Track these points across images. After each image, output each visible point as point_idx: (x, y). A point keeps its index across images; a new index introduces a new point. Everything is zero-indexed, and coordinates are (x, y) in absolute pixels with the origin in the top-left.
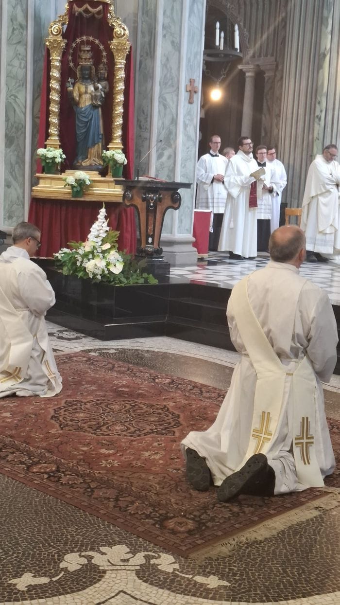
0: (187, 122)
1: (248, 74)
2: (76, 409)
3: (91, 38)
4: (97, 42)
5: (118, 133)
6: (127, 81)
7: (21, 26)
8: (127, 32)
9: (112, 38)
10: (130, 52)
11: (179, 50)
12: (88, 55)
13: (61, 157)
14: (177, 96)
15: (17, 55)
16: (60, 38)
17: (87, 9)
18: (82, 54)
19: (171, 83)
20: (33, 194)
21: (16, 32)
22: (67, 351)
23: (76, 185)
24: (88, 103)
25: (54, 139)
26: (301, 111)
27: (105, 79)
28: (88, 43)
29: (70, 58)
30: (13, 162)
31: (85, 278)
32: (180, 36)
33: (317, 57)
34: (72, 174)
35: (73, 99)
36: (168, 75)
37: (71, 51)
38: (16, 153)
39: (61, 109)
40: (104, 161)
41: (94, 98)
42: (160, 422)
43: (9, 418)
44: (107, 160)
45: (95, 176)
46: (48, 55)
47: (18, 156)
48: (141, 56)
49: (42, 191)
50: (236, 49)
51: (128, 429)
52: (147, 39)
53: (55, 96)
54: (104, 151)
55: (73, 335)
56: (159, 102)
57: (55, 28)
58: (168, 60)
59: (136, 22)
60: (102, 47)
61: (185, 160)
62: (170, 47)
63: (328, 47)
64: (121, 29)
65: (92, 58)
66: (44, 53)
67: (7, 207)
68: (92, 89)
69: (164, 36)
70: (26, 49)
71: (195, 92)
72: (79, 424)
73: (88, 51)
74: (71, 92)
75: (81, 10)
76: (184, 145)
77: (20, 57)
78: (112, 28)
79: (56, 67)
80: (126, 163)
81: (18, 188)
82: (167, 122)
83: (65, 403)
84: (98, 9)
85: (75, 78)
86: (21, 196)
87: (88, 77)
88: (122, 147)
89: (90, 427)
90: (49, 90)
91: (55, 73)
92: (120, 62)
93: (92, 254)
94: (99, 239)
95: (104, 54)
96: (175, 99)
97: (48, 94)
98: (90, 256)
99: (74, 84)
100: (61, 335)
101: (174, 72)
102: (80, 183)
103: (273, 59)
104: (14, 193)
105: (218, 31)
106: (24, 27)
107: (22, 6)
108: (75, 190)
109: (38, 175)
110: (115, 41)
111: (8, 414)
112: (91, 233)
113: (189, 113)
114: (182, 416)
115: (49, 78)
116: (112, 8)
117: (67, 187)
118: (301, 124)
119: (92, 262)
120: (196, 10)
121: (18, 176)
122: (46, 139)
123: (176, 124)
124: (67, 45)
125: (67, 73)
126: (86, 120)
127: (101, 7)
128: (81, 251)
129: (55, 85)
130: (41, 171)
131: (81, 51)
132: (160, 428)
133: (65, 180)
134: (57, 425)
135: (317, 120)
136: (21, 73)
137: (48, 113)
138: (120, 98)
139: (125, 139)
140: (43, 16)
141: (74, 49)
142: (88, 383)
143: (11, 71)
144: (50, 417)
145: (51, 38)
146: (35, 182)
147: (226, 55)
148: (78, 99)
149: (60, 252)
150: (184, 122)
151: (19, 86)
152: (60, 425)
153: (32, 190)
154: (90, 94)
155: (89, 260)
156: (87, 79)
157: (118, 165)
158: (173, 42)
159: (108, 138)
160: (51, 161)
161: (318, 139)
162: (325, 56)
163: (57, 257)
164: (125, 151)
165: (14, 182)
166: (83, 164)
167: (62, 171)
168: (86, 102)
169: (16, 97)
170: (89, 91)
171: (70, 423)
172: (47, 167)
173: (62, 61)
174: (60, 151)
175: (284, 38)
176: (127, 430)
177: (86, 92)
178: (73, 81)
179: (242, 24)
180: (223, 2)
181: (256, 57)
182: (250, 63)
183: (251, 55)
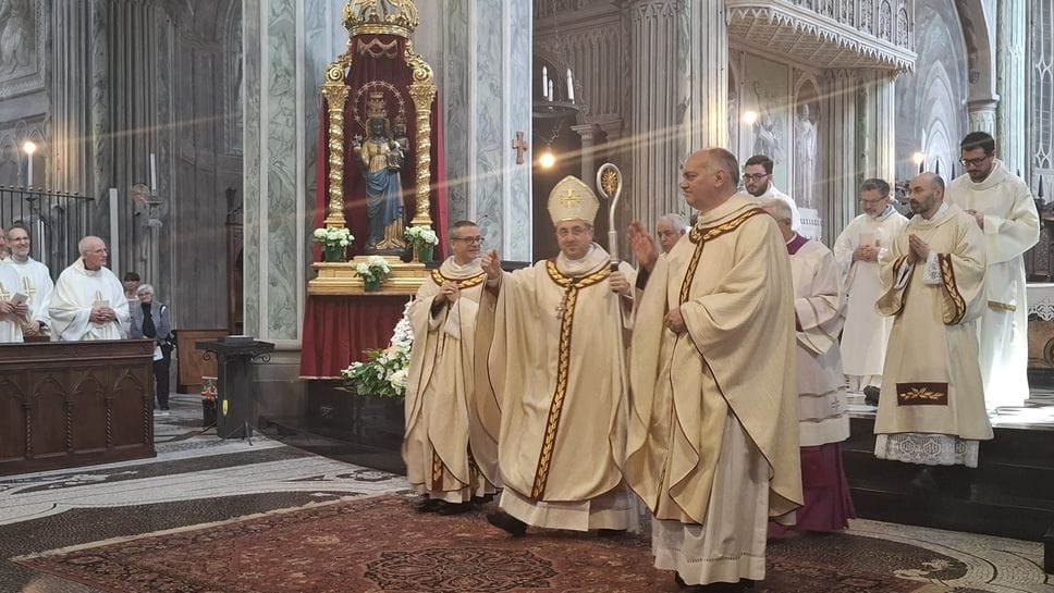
0: (516, 188)
1: (584, 137)
2: (399, 562)
3: (383, 83)
4: (391, 87)
5: (426, 204)
6: (434, 136)
7: (288, 73)
8: (431, 73)
9: (411, 82)
10: (436, 99)
11: (500, 95)
12: (381, 105)
13: (348, 239)
14: (502, 154)
15: (282, 111)
16: (342, 84)
17: (376, 45)
18: (371, 103)
19: (493, 137)
20: (309, 290)
21: (280, 80)
22: (372, 494)
23: (370, 274)
24: (382, 167)
25: (337, 215)
27: (403, 135)
28: (379, 89)
29: (355, 110)
30: (280, 251)
31: (390, 396)
32: (501, 78)
33: (674, 109)
34: (366, 261)
35: (362, 162)
36: (488, 128)
37: (356, 101)
38: (284, 239)
39: (345, 177)
40: (407, 241)
41: (389, 159)
42: (525, 571)
43: (302, 579)
44: (411, 239)
45: (396, 262)
46: (326, 106)
47: (286, 243)
48: (450, 106)
49: (322, 286)
50: (571, 101)
51: (481, 582)
52: (457, 84)
53: (337, 160)
54: (407, 228)
55: (377, 475)
56: (478, 163)
57: (333, 74)
58: (486, 108)
59: (441, 63)
60: (398, 94)
61: (515, 238)
62: (488, 93)
63: (688, 97)
64: (422, 69)
65: (386, 108)
66: (320, 106)
67: (272, 313)
68: (387, 148)
69: (480, 78)
70: (295, 102)
71: (525, 149)
72: (407, 581)
73: (380, 99)
74: (359, 153)
75: (367, 47)
76: (513, 218)
77: (287, 112)
78: (410, 70)
79: (337, 122)
80: (436, 243)
81: (288, 285)
82: (489, 189)
83: (382, 555)
84: (391, 45)
85: (364, 135)
86: (292, 296)
87: (379, 133)
88: (431, 222)
89: (424, 583)
90: (328, 152)
91: (336, 130)
92: (424, 112)
93: (399, 362)
94: (407, 343)
95: (401, 103)
96: (498, 159)
97: (327, 158)
98: (396, 366)
99: (362, 143)
100: (359, 476)
101: (495, 121)
102: (376, 270)
103: (617, 115)
104: (280, 294)
105: (545, 78)
106: (290, 73)
107: (287, 46)
108: (369, 280)
109: (315, 264)
110: (415, 85)
111: (300, 575)
112: (396, 335)
113: (518, 176)
114: (554, 562)
115: (327, 137)
116: (409, 43)
117: (357, 278)
118: (659, 195)
119: (399, 374)
120: (519, 45)
121: (287, 269)
122: (326, 216)
123: (502, 190)
124: (350, 92)
125: (351, 129)
126: (381, 189)
127: (395, 41)
128: (382, 361)
129: (336, 145)
130: (320, 259)
131: (369, 99)
132: (526, 579)
133: (354, 269)
134: (376, 584)
136: (288, 133)
137: (328, 182)
138: (425, 158)
139: (434, 211)
140: (316, 59)
141: (361, 99)
142: (411, 530)
143: (274, 132)
144: (363, 574)
145: (329, 84)
146: (312, 273)
147: (557, 109)
148: (368, 162)
149: (350, 367)
150: (512, 188)
151: (286, 150)
152: (380, 584)
153: (307, 285)
154: (385, 154)
155: (394, 371)
156: (379, 136)
157: (427, 246)
158: (492, 86)
159: (410, 211)
160: (333, 244)
162: (685, 107)
163: (346, 374)
164: (434, 227)
165: (280, 278)
166: (378, 248)
167: (350, 258)
168: (379, 166)
169: (280, 163)
170: (383, 152)
171: (394, 580)
172: (328, 252)
173: (343, 114)
174: (347, 231)
175: (631, 87)
176: (478, 585)
177: (379, 153)
178: (360, 138)
180: (546, 48)
181: (595, 115)
182: (586, 122)
183: (587, 112)
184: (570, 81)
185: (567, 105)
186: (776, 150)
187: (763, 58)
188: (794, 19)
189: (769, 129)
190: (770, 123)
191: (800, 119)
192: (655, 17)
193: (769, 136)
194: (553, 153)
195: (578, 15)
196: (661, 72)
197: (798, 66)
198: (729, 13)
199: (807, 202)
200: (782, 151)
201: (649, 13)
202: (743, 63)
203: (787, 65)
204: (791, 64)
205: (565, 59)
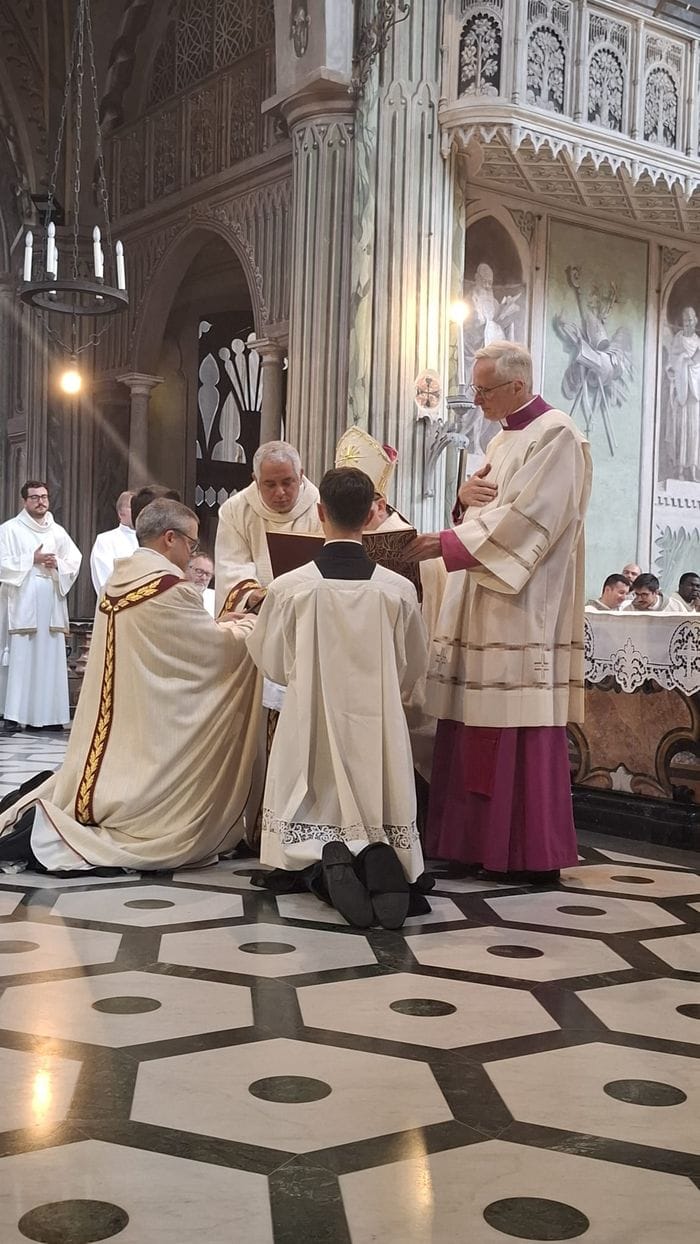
33: (343, 301)
63: (365, 280)
162: (358, 299)
179: (252, 258)
180: (224, 219)
181: (275, 323)
182: (265, 335)
183: (267, 318)
184: (97, 246)
185: (87, 286)
186: (616, 384)
187: (586, 227)
188: (574, 146)
189: (604, 347)
190: (602, 336)
191: (675, 333)
192: (316, 148)
193: (602, 360)
194: (81, 374)
195: (257, 161)
196: (323, 241)
197: (670, 243)
198: (445, 136)
199: (690, 469)
200: (629, 384)
201: (308, 141)
202: (541, 233)
203: (648, 242)
204: (655, 240)
205: (245, 235)
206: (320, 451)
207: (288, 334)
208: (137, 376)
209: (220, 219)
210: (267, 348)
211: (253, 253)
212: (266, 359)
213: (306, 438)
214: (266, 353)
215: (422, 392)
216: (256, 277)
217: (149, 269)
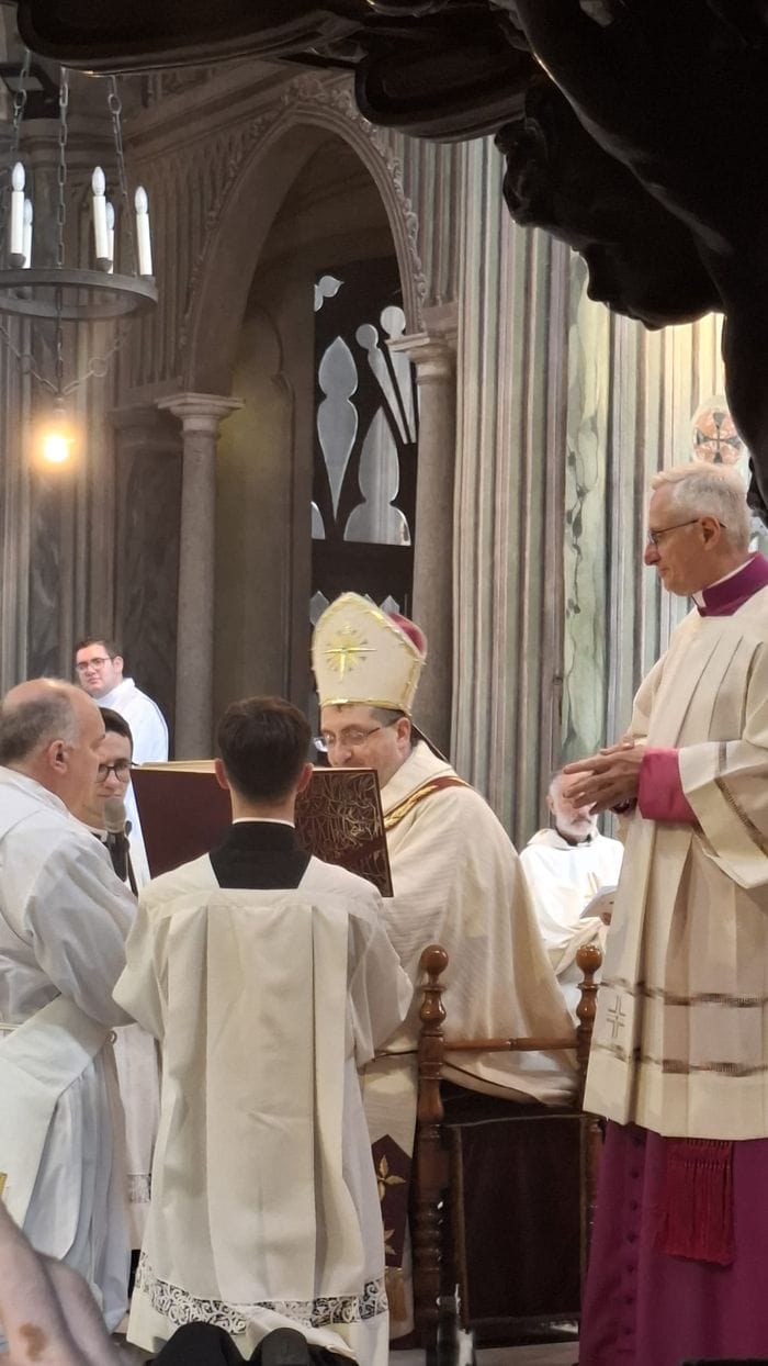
26: (507, 498)
135: (569, 530)
161: (577, 610)
179: (399, 182)
180: (347, 108)
181: (440, 303)
182: (424, 325)
183: (426, 295)
185: (82, 275)
194: (74, 429)
205: (387, 141)
206: (515, 555)
207: (456, 330)
208: (192, 398)
209: (341, 105)
210: (426, 351)
211: (401, 172)
212: (423, 370)
213: (489, 530)
214: (424, 360)
215: (706, 439)
216: (405, 216)
217: (214, 196)
